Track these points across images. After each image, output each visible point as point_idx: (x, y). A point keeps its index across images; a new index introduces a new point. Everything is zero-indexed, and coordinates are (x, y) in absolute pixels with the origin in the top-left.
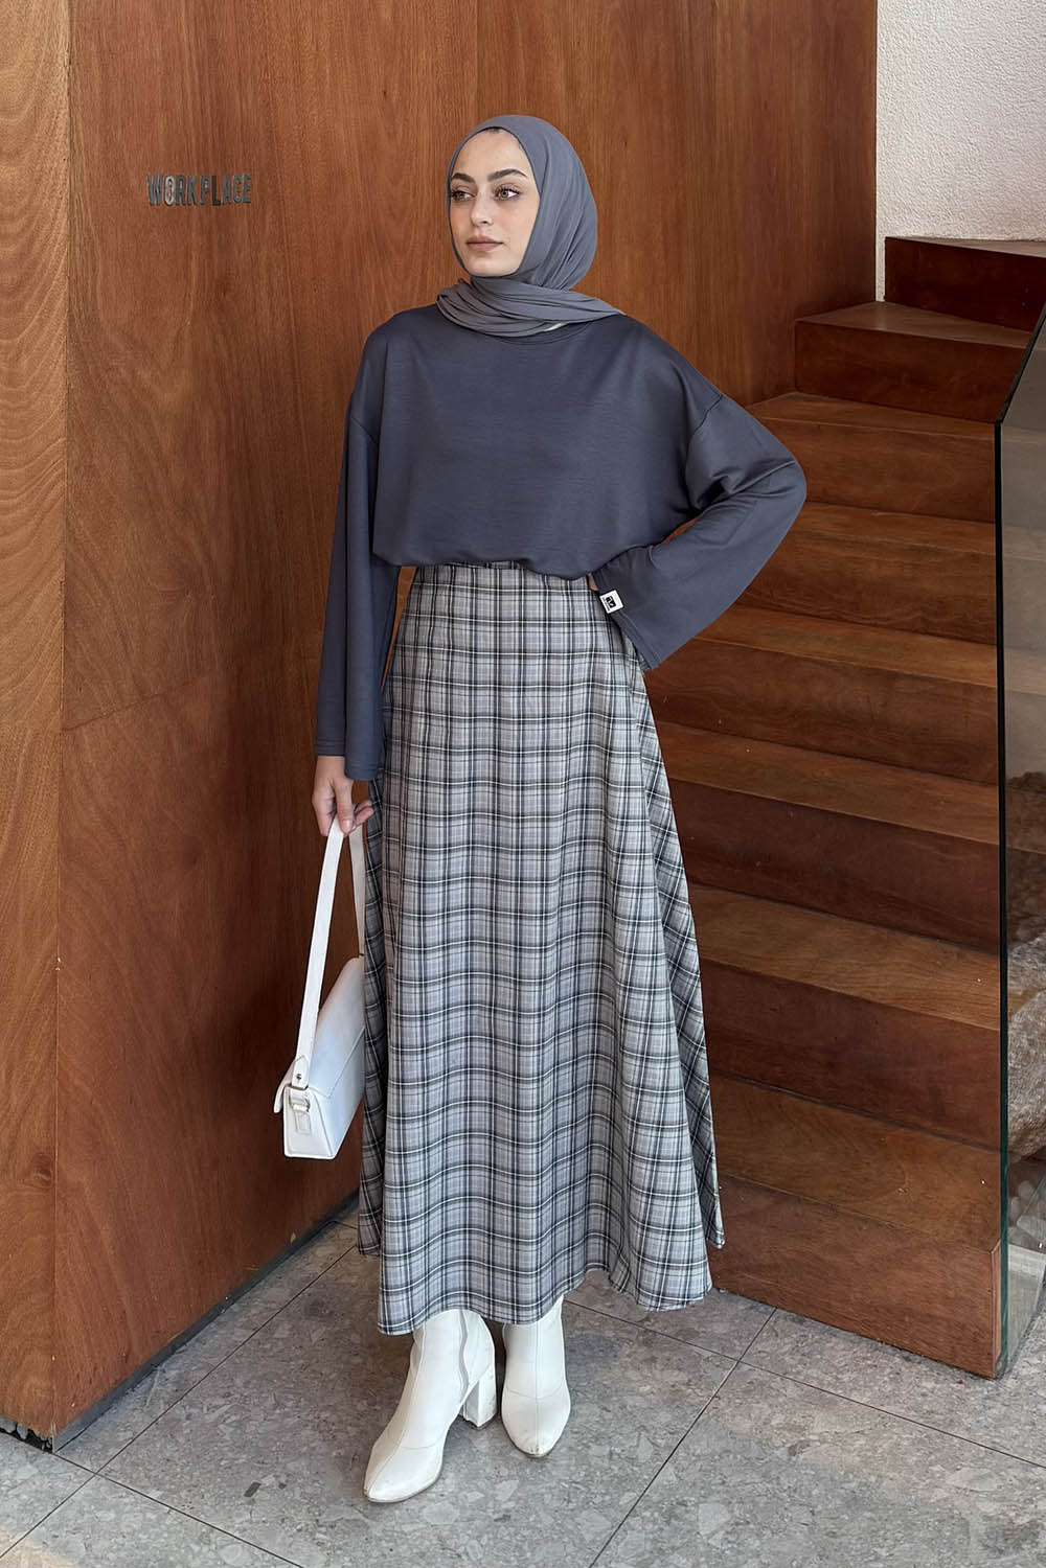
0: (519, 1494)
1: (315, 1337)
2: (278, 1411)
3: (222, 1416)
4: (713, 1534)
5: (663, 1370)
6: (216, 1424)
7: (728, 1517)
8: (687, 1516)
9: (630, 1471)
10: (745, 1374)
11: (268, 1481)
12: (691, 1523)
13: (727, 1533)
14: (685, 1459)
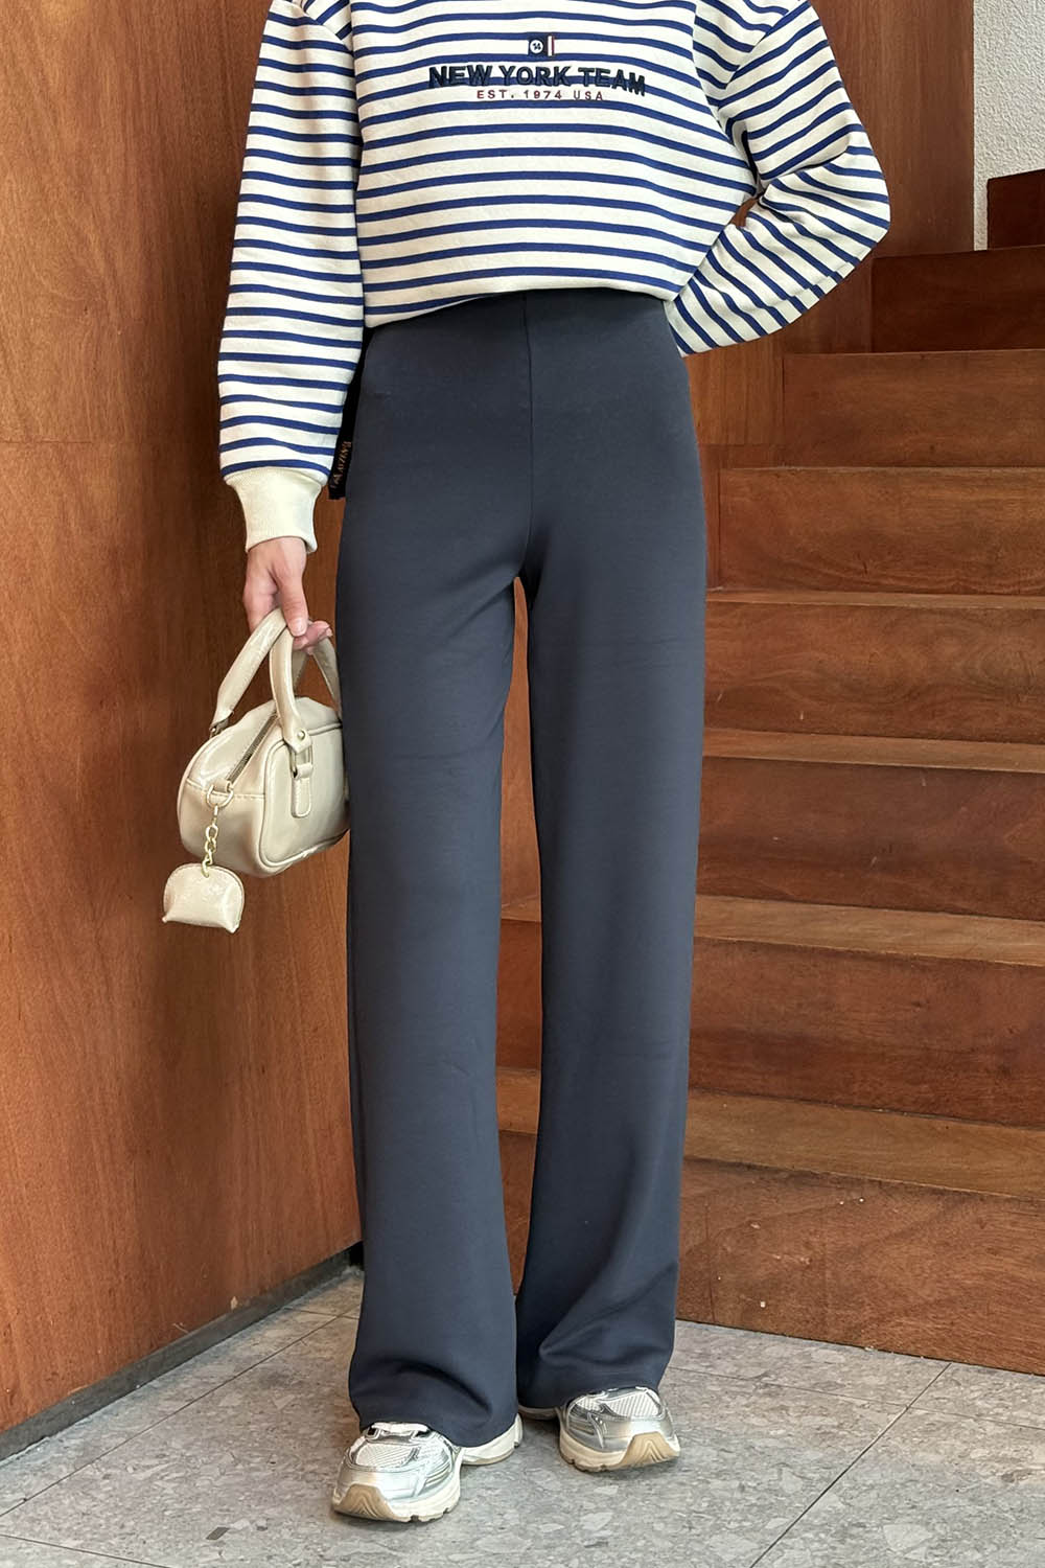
0: (615, 1524)
1: (280, 1404)
2: (240, 1467)
3: (158, 1474)
4: (912, 1549)
5: (799, 1416)
6: (150, 1480)
7: (930, 1535)
8: (867, 1535)
9: (774, 1501)
10: (921, 1418)
11: (238, 1525)
12: (877, 1541)
13: (932, 1548)
14: (851, 1489)
